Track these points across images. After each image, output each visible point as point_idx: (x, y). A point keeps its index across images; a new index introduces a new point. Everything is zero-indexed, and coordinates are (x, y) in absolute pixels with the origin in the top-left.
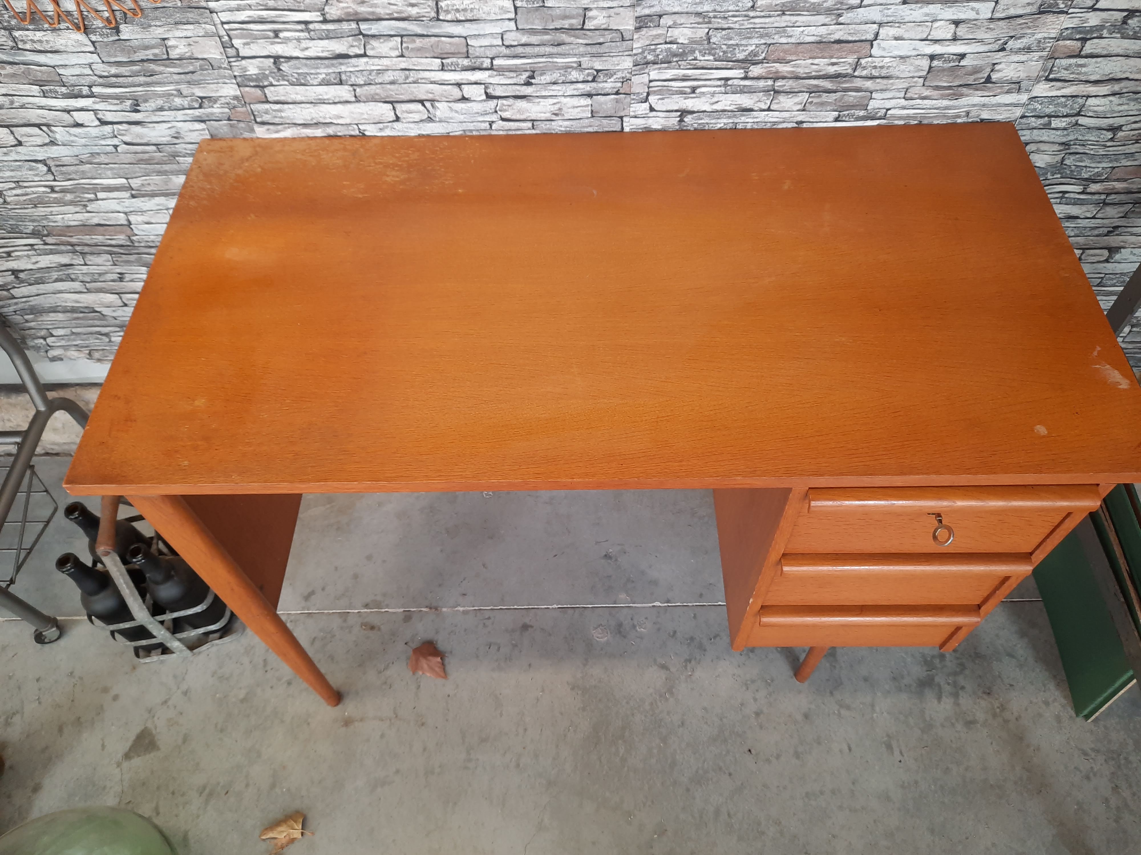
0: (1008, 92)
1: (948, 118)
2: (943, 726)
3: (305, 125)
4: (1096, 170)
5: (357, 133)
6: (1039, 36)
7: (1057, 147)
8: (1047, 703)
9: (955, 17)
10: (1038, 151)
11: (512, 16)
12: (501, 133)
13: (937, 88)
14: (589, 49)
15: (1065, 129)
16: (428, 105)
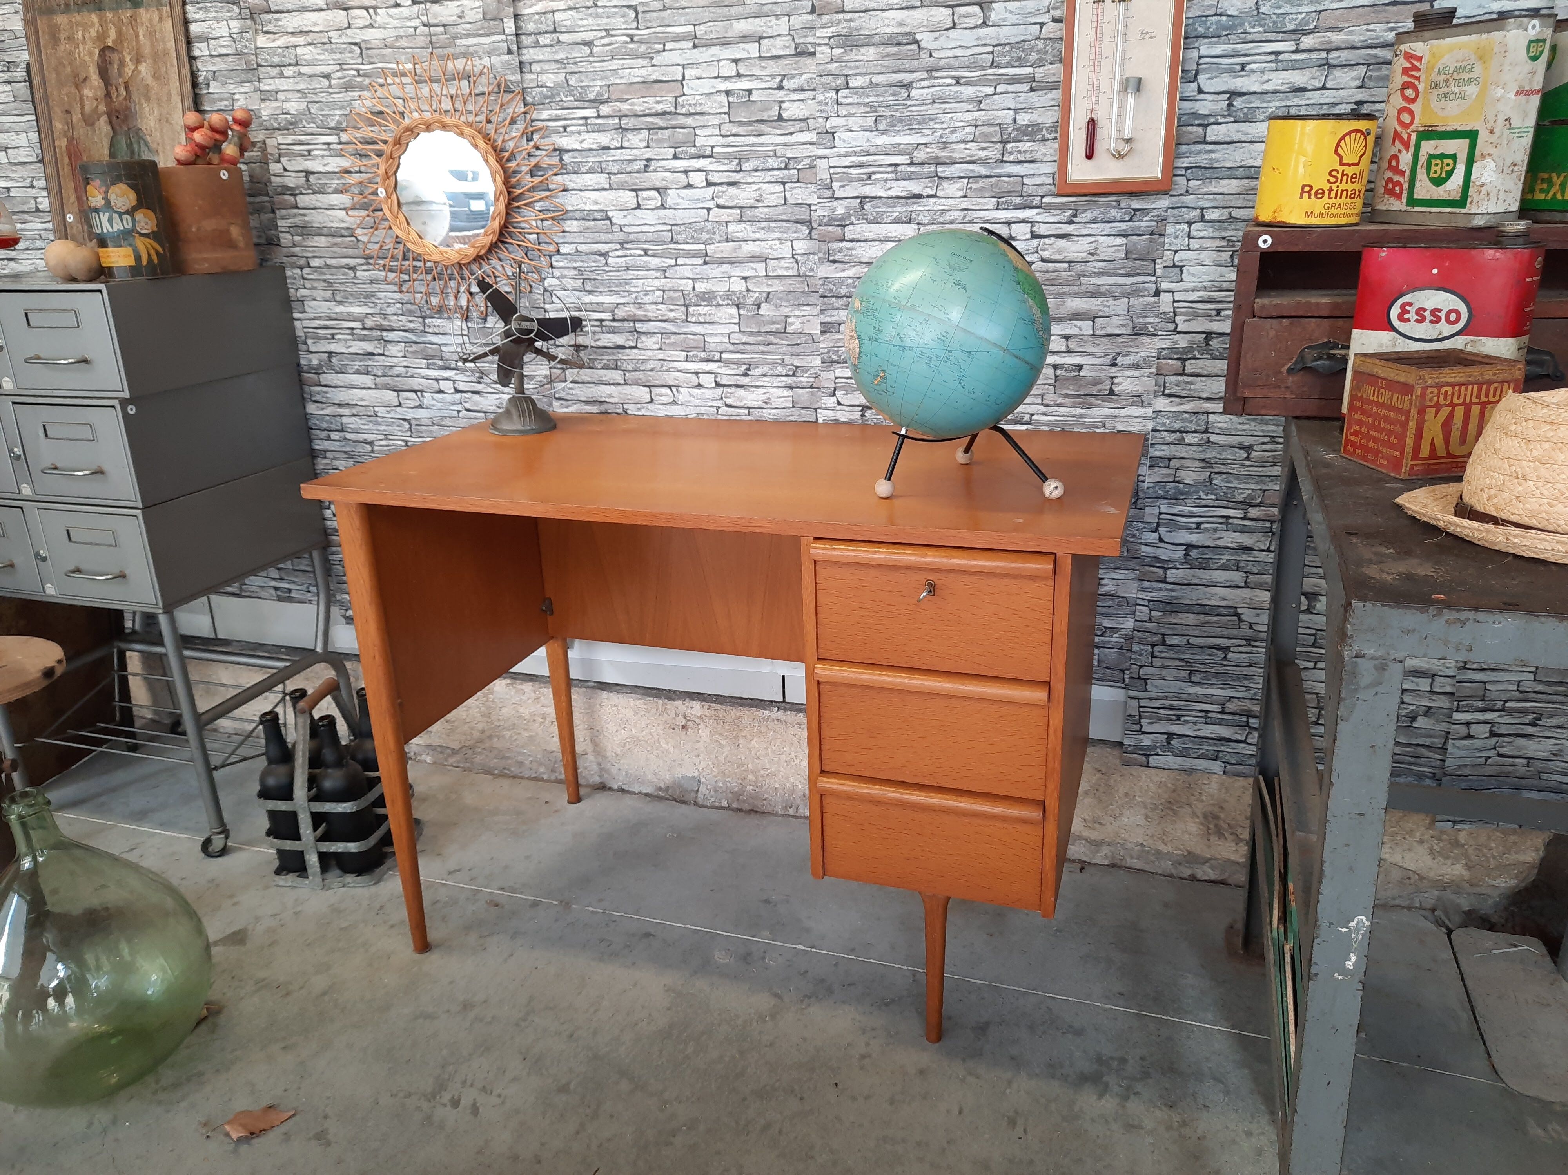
0: (1133, 405)
1: (1087, 426)
2: (1093, 1120)
3: (587, 402)
4: (1248, 492)
5: (621, 411)
6: (1142, 354)
7: (1198, 464)
8: (1249, 1134)
9: (1063, 333)
10: (1182, 468)
11: (737, 321)
12: (725, 418)
13: (1068, 396)
14: (790, 348)
15: (1198, 445)
16: (674, 389)
